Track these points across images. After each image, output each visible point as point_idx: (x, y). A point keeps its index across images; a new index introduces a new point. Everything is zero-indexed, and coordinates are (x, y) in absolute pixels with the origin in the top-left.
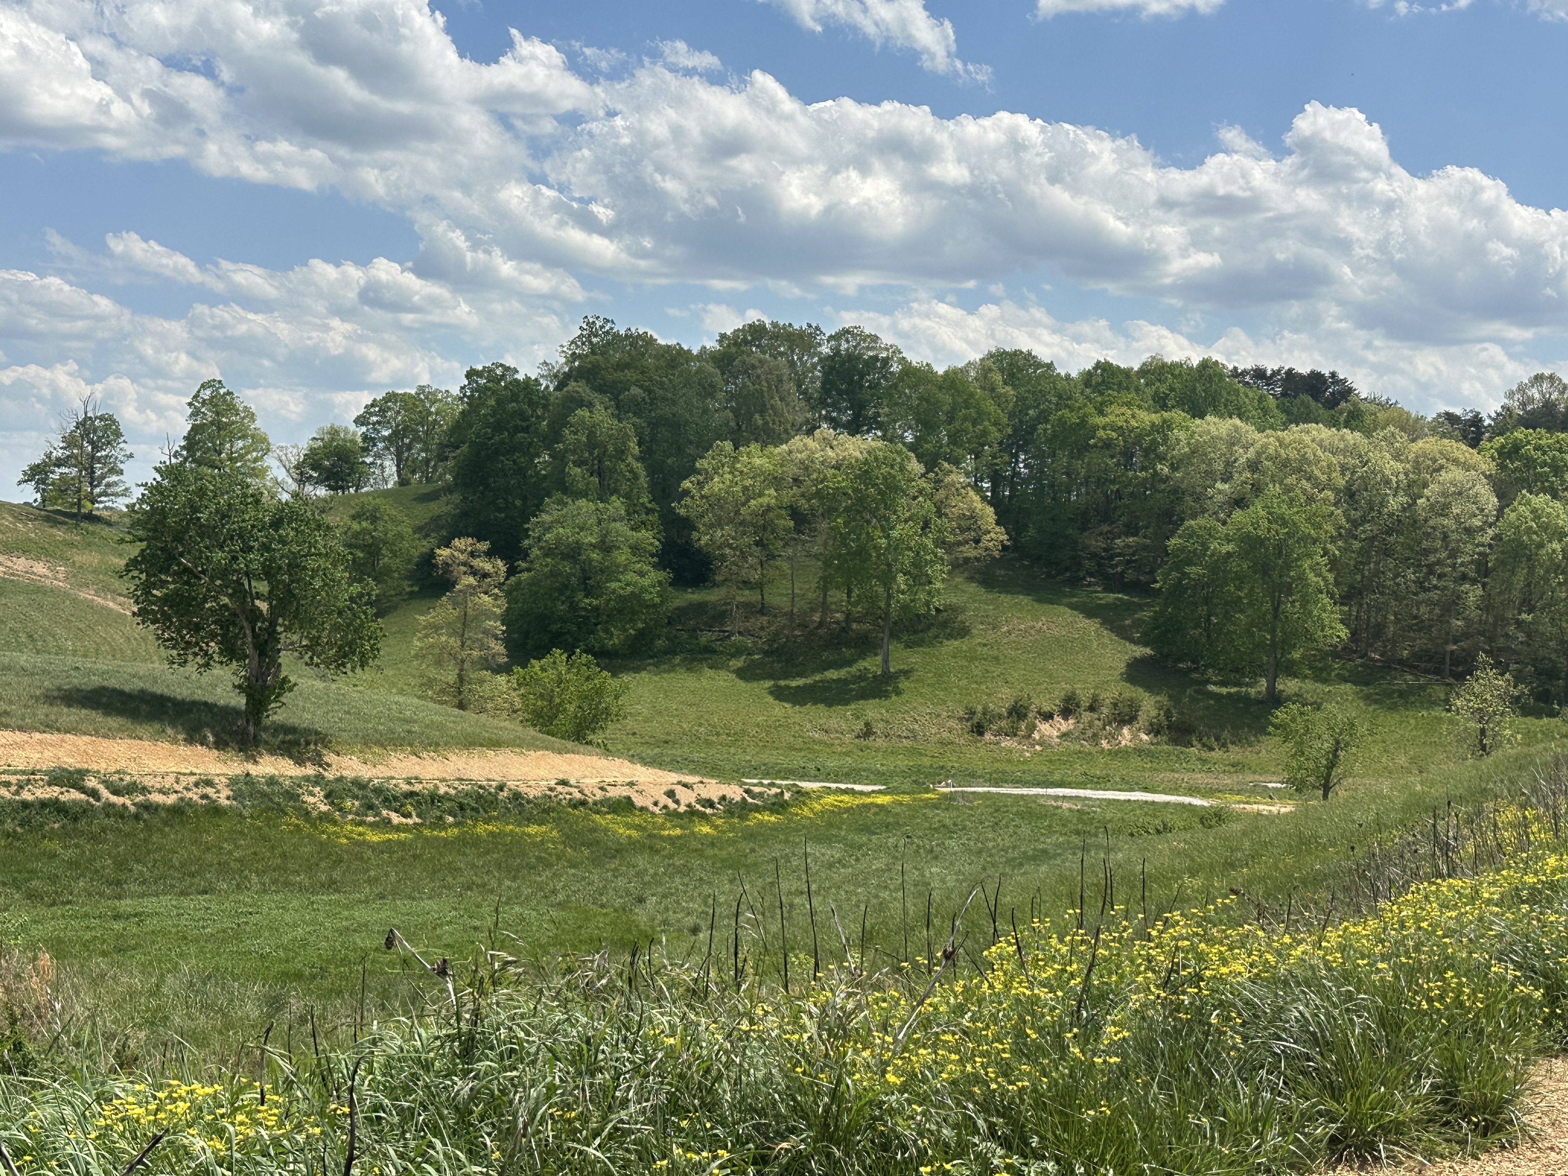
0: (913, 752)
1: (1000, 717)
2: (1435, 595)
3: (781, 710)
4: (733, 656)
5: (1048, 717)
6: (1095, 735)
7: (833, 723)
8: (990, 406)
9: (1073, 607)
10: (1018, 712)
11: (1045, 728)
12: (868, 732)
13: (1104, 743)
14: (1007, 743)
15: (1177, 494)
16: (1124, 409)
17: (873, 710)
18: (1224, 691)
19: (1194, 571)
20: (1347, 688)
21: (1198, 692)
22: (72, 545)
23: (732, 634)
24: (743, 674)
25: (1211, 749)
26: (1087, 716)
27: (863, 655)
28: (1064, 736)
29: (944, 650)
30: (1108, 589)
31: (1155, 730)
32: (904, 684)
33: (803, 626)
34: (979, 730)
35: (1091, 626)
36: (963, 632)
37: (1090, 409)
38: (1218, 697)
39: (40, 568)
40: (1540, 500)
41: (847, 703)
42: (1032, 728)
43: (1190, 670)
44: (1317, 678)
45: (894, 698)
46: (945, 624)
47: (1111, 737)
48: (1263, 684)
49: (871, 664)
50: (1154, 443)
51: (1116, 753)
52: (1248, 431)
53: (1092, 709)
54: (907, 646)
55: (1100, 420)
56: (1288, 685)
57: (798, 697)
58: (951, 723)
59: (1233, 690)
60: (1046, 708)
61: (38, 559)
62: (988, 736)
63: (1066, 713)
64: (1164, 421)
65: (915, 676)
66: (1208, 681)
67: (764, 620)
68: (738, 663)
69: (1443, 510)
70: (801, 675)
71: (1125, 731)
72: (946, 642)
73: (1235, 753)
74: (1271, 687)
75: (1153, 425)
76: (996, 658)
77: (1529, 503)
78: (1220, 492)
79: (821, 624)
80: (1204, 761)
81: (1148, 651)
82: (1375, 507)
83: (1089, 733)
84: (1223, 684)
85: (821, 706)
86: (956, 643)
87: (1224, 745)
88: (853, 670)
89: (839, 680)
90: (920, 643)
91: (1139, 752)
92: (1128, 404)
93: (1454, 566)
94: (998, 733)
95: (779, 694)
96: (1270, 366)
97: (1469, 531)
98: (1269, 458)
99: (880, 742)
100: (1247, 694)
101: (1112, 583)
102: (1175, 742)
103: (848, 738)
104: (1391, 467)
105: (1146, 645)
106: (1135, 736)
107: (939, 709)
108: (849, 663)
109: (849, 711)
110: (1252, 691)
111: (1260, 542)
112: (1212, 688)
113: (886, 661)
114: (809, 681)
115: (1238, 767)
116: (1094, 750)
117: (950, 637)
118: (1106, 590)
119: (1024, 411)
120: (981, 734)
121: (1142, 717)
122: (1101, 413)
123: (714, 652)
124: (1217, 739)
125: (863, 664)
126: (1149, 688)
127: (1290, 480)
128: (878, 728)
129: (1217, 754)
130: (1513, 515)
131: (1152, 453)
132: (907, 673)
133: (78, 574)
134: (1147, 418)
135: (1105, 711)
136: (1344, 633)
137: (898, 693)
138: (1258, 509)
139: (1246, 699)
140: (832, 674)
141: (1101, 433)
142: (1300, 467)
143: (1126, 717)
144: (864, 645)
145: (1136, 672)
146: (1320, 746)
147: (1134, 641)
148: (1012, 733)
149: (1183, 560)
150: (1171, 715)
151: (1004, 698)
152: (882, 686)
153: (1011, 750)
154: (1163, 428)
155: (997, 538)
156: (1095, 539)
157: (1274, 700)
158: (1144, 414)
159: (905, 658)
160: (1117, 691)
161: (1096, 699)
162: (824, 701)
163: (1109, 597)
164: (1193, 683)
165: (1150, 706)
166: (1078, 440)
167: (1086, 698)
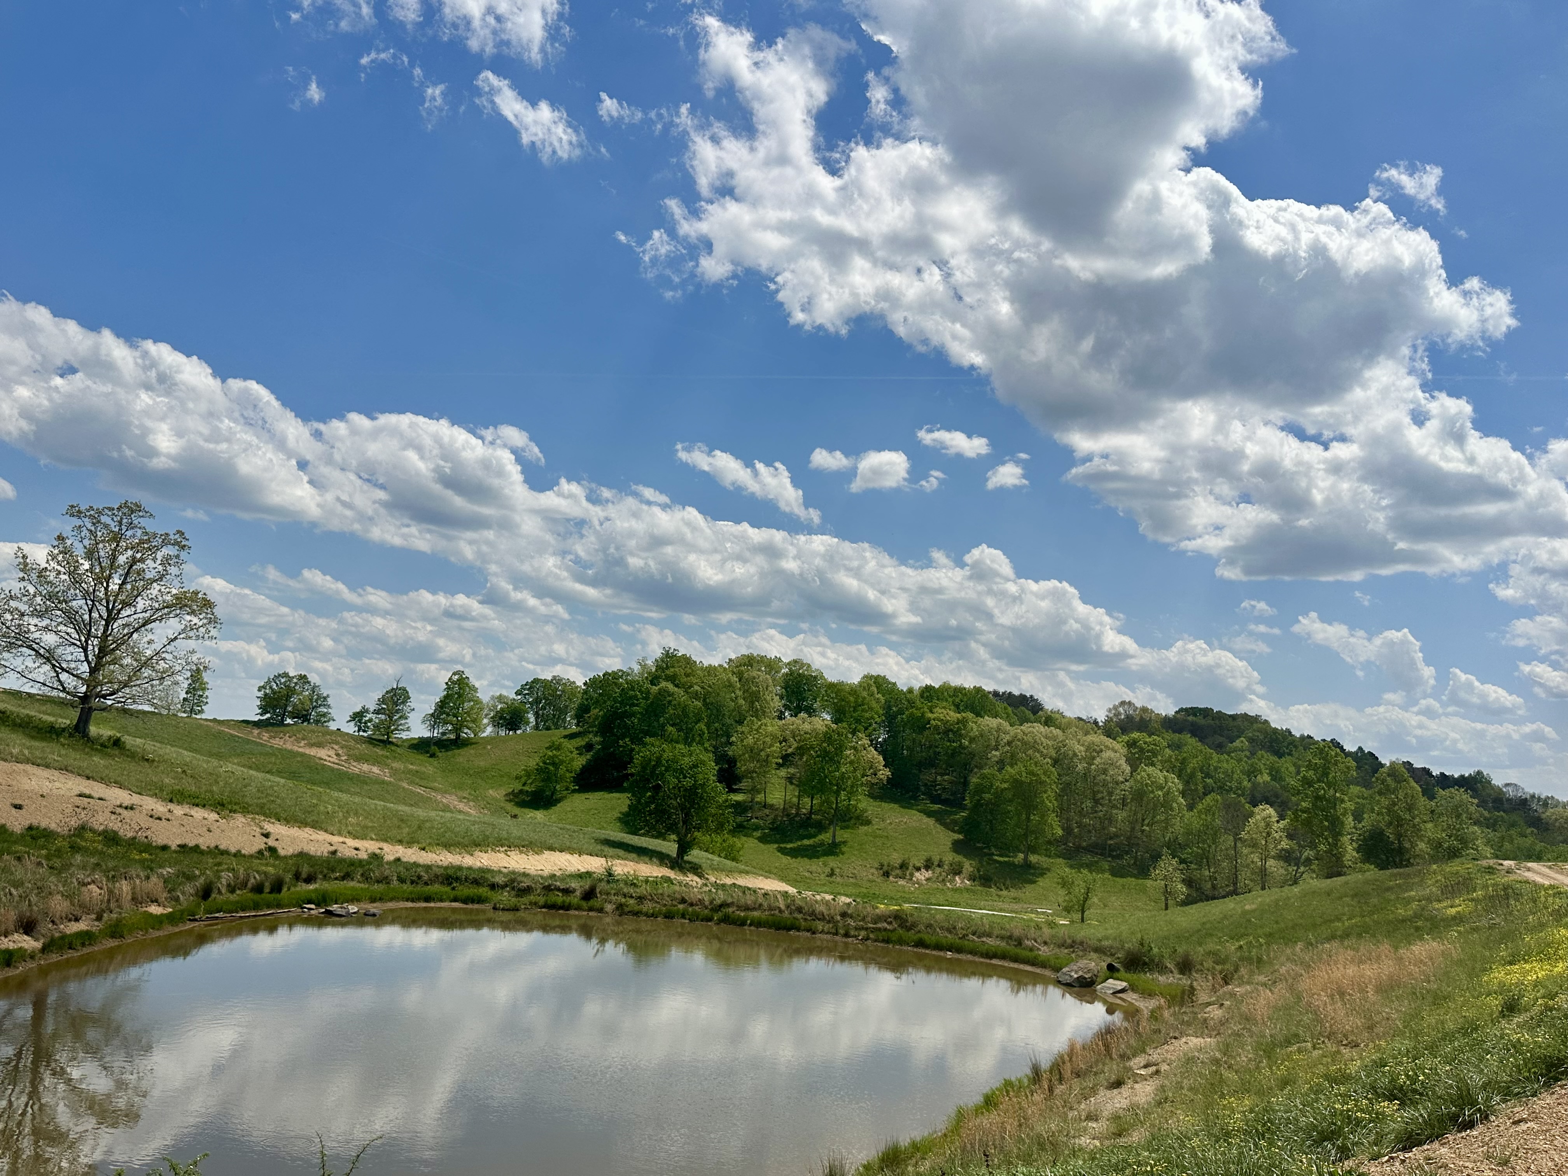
0: (856, 885)
1: (896, 868)
2: (1101, 814)
3: (786, 860)
4: (755, 830)
5: (918, 869)
6: (943, 880)
7: (814, 868)
8: (874, 704)
9: (919, 811)
10: (903, 866)
11: (917, 874)
12: (832, 874)
13: (948, 884)
14: (901, 882)
15: (972, 755)
16: (943, 710)
17: (832, 862)
18: (1001, 859)
19: (987, 796)
20: (1060, 860)
21: (990, 859)
22: (387, 757)
23: (752, 818)
24: (763, 840)
25: (1001, 890)
26: (938, 870)
27: (820, 832)
28: (928, 880)
29: (860, 831)
30: (933, 802)
31: (972, 878)
32: (844, 849)
33: (788, 815)
34: (887, 874)
35: (931, 822)
36: (868, 822)
37: (926, 710)
38: (1000, 863)
39: (375, 770)
40: (1150, 769)
41: (818, 858)
42: (912, 875)
43: (982, 848)
44: (1046, 856)
45: (841, 856)
46: (858, 818)
47: (951, 881)
48: (1021, 856)
49: (825, 837)
50: (959, 729)
51: (956, 890)
52: (1006, 725)
53: (939, 866)
54: (841, 829)
55: (930, 715)
56: (1033, 858)
57: (794, 853)
58: (873, 870)
59: (1006, 859)
60: (918, 865)
61: (374, 765)
62: (891, 878)
63: (927, 868)
64: (964, 718)
65: (849, 844)
66: (993, 854)
67: (767, 811)
68: (758, 834)
69: (1105, 772)
70: (791, 842)
71: (957, 878)
72: (860, 827)
73: (1013, 893)
74: (1026, 859)
75: (958, 719)
76: (887, 837)
77: (1145, 770)
78: (994, 756)
79: (797, 814)
80: (999, 896)
81: (961, 837)
82: (1070, 769)
83: (941, 879)
84: (1000, 855)
86: (866, 828)
87: (1007, 888)
88: (816, 840)
89: (811, 845)
90: (847, 827)
91: (967, 890)
92: (944, 708)
93: (1110, 800)
94: (896, 876)
95: (783, 851)
96: (1001, 690)
97: (1117, 783)
98: (1019, 740)
99: (839, 879)
100: (1014, 861)
101: (935, 800)
102: (983, 885)
103: (823, 876)
104: (1080, 749)
105: (960, 833)
106: (963, 882)
107: (865, 863)
108: (814, 836)
109: (820, 862)
110: (1016, 861)
111: (1022, 783)
112: (995, 857)
113: (834, 836)
114: (795, 845)
115: (1016, 900)
116: (944, 888)
117: (862, 824)
118: (932, 803)
119: (889, 708)
120: (888, 877)
121: (964, 871)
122: (932, 712)
123: (744, 827)
124: (1004, 885)
125: (821, 837)
126: (965, 856)
127: (1030, 752)
128: (836, 871)
129: (1004, 893)
130: (1139, 777)
131: (958, 735)
132: (845, 843)
133: (394, 772)
134: (953, 716)
135: (946, 867)
136: (1060, 832)
137: (843, 854)
138: (1020, 766)
139: (1013, 864)
140: (806, 842)
141: (932, 722)
142: (1034, 746)
143: (957, 871)
144: (821, 827)
145: (957, 847)
146: (1079, 890)
147: (953, 831)
148: (903, 877)
149: (980, 790)
150: (979, 871)
151: (896, 858)
152: (833, 849)
153: (904, 886)
154: (963, 722)
155: (885, 773)
156: (927, 776)
157: (1027, 866)
158: (952, 713)
159: (842, 835)
160: (950, 857)
161: (941, 861)
162: (806, 856)
163: (937, 807)
164: (986, 854)
165: (968, 866)
166: (921, 725)
167: (936, 860)
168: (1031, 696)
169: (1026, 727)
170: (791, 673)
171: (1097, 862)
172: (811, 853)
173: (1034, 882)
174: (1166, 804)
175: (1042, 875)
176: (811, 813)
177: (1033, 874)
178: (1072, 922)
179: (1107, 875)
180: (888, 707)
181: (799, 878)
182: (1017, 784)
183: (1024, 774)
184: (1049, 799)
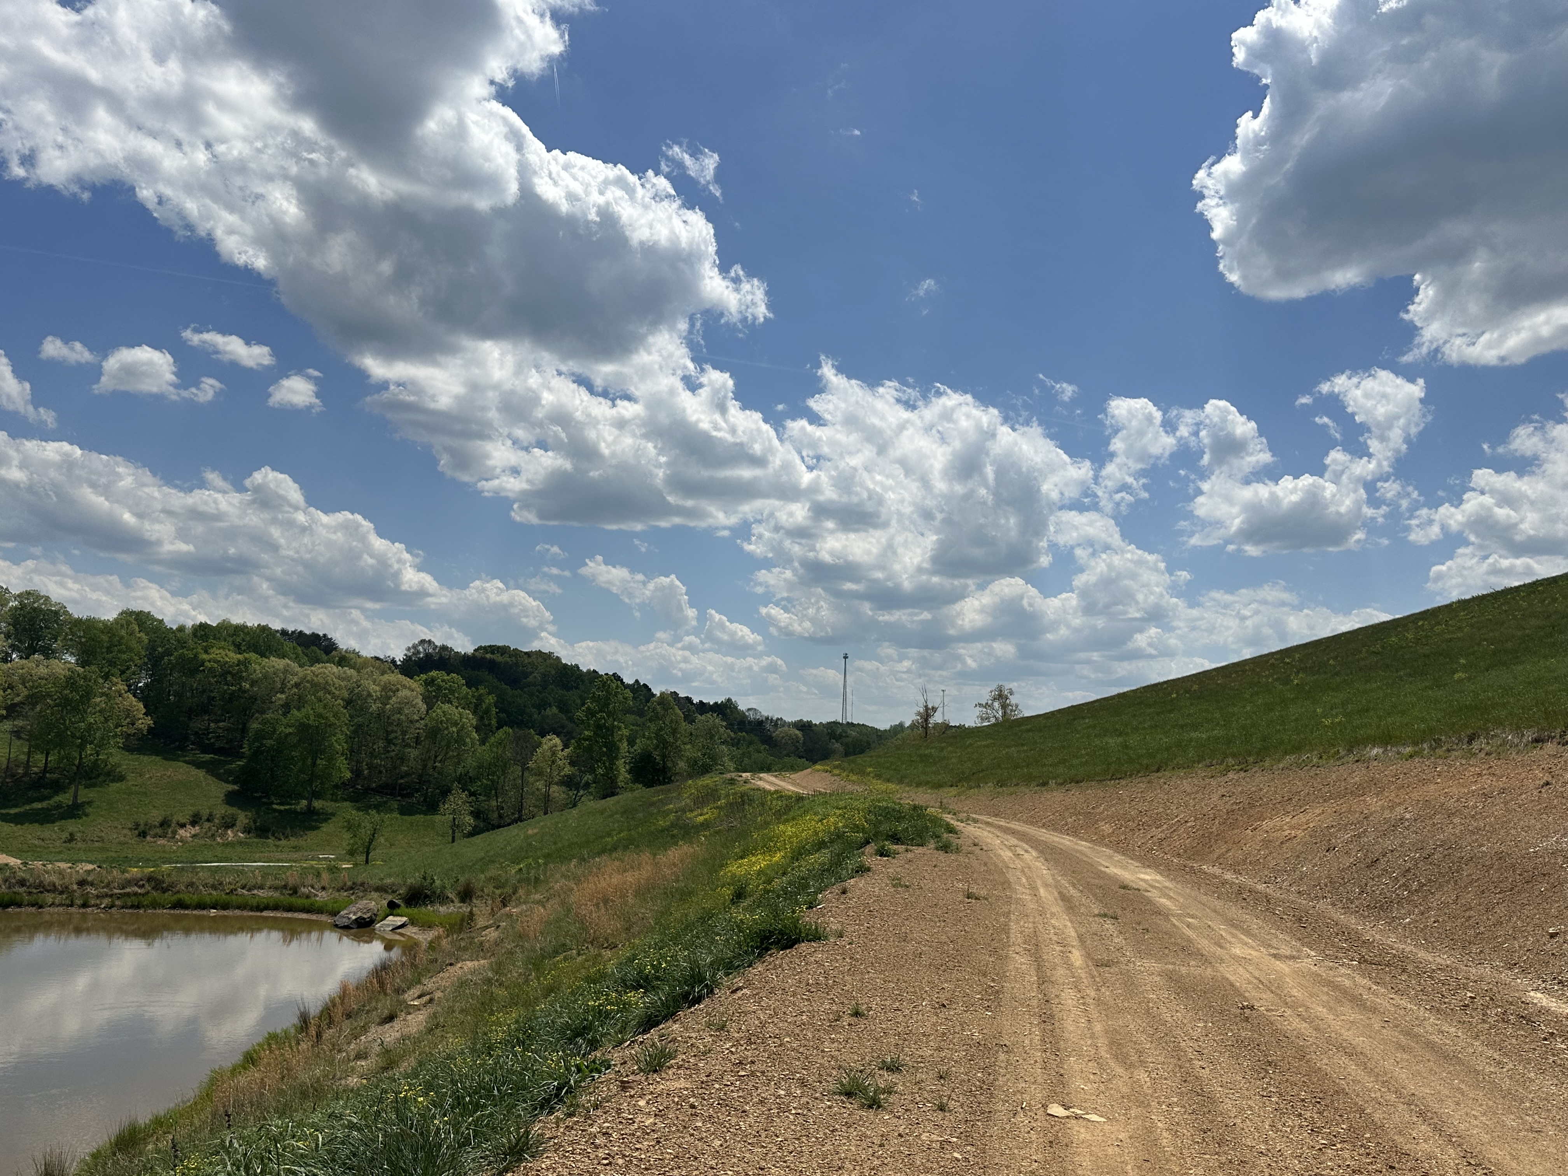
0: (103, 849)
1: (155, 827)
2: (393, 754)
3: (8, 827)
5: (183, 826)
6: (213, 835)
7: (46, 834)
8: (134, 644)
9: (186, 762)
10: (165, 824)
11: (182, 832)
12: (71, 839)
13: (219, 839)
14: (161, 842)
15: (253, 699)
16: (221, 651)
17: (72, 826)
18: (282, 808)
19: (269, 743)
20: (347, 804)
21: (268, 809)
25: (280, 840)
26: (207, 825)
27: (56, 793)
28: (194, 836)
29: (110, 789)
30: (204, 752)
31: (247, 830)
32: (89, 810)
33: (13, 776)
34: (143, 834)
35: (201, 774)
36: (121, 778)
37: (199, 650)
38: (280, 811)
40: (446, 707)
41: (53, 822)
42: (174, 833)
43: (261, 797)
44: (332, 800)
45: (84, 818)
46: (108, 774)
47: (222, 836)
48: (304, 803)
49: (65, 798)
50: (240, 671)
51: (227, 844)
52: (294, 666)
53: (208, 820)
54: (86, 787)
55: (205, 656)
56: (317, 804)
57: (18, 819)
58: (125, 831)
59: (287, 807)
60: (182, 821)
62: (148, 838)
63: (193, 823)
64: (246, 659)
65: (95, 804)
66: (273, 803)
69: (400, 711)
70: (16, 806)
71: (229, 832)
72: (111, 784)
73: (293, 841)
74: (309, 806)
75: (239, 661)
76: (145, 793)
77: (441, 708)
78: (279, 699)
79: (25, 774)
80: (277, 846)
81: (236, 787)
82: (363, 710)
83: (210, 834)
84: (280, 804)
85: (37, 825)
86: (118, 785)
87: (287, 837)
88: (52, 802)
89: (43, 808)
90: (94, 785)
91: (241, 843)
92: (224, 649)
93: (403, 740)
94: (155, 836)
97: (411, 722)
98: (308, 682)
99: (80, 845)
100: (295, 809)
101: (207, 749)
102: (259, 836)
103: (58, 844)
104: (375, 689)
105: (235, 783)
106: (236, 835)
107: (116, 824)
108: (48, 798)
109: (56, 827)
110: (298, 808)
111: (308, 726)
112: (275, 806)
113: (75, 796)
114: (22, 810)
115: (296, 848)
116: (214, 843)
117: (113, 781)
118: (202, 753)
119: (154, 649)
120: (144, 837)
121: (238, 823)
122: (206, 652)
124: (283, 834)
125: (58, 798)
126: (240, 808)
127: (321, 694)
128: (78, 836)
129: (283, 842)
130: (434, 714)
131: (238, 677)
132: (89, 803)
134: (233, 657)
135: (217, 821)
136: (348, 775)
137: (87, 815)
138: (307, 710)
139: (295, 812)
140: (38, 805)
141: (207, 664)
142: (325, 687)
143: (229, 824)
144: (57, 787)
145: (231, 799)
146: (365, 832)
147: (227, 782)
148: (163, 836)
149: (260, 736)
150: (255, 822)
151: (155, 816)
152: (74, 811)
153: (164, 846)
154: (246, 663)
155: (145, 722)
156: (198, 724)
157: (311, 812)
158: (232, 654)
159: (85, 794)
160: (222, 810)
161: (210, 815)
162: (36, 822)
163: (208, 757)
164: (265, 804)
165: (243, 818)
166: (192, 667)
167: (205, 814)
168: (325, 635)
169: (317, 668)
170: (23, 606)
171: (385, 802)
172: (44, 818)
173: (318, 828)
174: (460, 740)
175: (326, 820)
176: (45, 771)
177: (316, 821)
178: (356, 865)
179: (396, 815)
180: (151, 648)
181: (25, 847)
182: (303, 727)
183: (312, 718)
184: (338, 742)
